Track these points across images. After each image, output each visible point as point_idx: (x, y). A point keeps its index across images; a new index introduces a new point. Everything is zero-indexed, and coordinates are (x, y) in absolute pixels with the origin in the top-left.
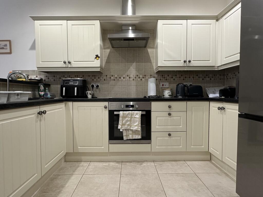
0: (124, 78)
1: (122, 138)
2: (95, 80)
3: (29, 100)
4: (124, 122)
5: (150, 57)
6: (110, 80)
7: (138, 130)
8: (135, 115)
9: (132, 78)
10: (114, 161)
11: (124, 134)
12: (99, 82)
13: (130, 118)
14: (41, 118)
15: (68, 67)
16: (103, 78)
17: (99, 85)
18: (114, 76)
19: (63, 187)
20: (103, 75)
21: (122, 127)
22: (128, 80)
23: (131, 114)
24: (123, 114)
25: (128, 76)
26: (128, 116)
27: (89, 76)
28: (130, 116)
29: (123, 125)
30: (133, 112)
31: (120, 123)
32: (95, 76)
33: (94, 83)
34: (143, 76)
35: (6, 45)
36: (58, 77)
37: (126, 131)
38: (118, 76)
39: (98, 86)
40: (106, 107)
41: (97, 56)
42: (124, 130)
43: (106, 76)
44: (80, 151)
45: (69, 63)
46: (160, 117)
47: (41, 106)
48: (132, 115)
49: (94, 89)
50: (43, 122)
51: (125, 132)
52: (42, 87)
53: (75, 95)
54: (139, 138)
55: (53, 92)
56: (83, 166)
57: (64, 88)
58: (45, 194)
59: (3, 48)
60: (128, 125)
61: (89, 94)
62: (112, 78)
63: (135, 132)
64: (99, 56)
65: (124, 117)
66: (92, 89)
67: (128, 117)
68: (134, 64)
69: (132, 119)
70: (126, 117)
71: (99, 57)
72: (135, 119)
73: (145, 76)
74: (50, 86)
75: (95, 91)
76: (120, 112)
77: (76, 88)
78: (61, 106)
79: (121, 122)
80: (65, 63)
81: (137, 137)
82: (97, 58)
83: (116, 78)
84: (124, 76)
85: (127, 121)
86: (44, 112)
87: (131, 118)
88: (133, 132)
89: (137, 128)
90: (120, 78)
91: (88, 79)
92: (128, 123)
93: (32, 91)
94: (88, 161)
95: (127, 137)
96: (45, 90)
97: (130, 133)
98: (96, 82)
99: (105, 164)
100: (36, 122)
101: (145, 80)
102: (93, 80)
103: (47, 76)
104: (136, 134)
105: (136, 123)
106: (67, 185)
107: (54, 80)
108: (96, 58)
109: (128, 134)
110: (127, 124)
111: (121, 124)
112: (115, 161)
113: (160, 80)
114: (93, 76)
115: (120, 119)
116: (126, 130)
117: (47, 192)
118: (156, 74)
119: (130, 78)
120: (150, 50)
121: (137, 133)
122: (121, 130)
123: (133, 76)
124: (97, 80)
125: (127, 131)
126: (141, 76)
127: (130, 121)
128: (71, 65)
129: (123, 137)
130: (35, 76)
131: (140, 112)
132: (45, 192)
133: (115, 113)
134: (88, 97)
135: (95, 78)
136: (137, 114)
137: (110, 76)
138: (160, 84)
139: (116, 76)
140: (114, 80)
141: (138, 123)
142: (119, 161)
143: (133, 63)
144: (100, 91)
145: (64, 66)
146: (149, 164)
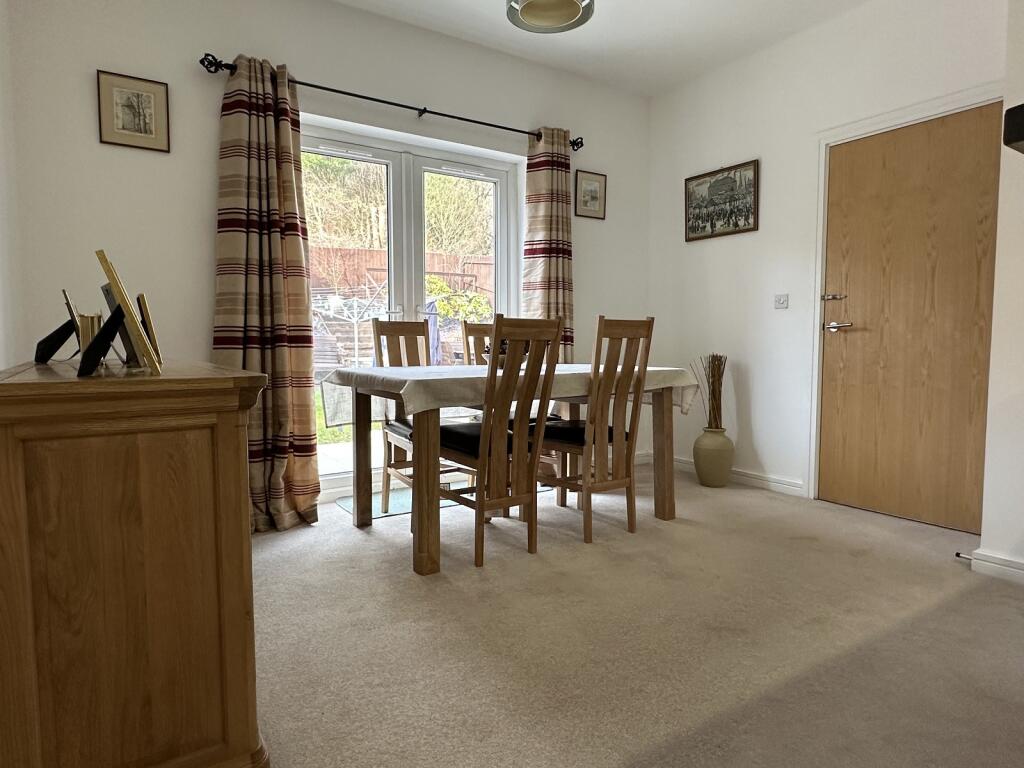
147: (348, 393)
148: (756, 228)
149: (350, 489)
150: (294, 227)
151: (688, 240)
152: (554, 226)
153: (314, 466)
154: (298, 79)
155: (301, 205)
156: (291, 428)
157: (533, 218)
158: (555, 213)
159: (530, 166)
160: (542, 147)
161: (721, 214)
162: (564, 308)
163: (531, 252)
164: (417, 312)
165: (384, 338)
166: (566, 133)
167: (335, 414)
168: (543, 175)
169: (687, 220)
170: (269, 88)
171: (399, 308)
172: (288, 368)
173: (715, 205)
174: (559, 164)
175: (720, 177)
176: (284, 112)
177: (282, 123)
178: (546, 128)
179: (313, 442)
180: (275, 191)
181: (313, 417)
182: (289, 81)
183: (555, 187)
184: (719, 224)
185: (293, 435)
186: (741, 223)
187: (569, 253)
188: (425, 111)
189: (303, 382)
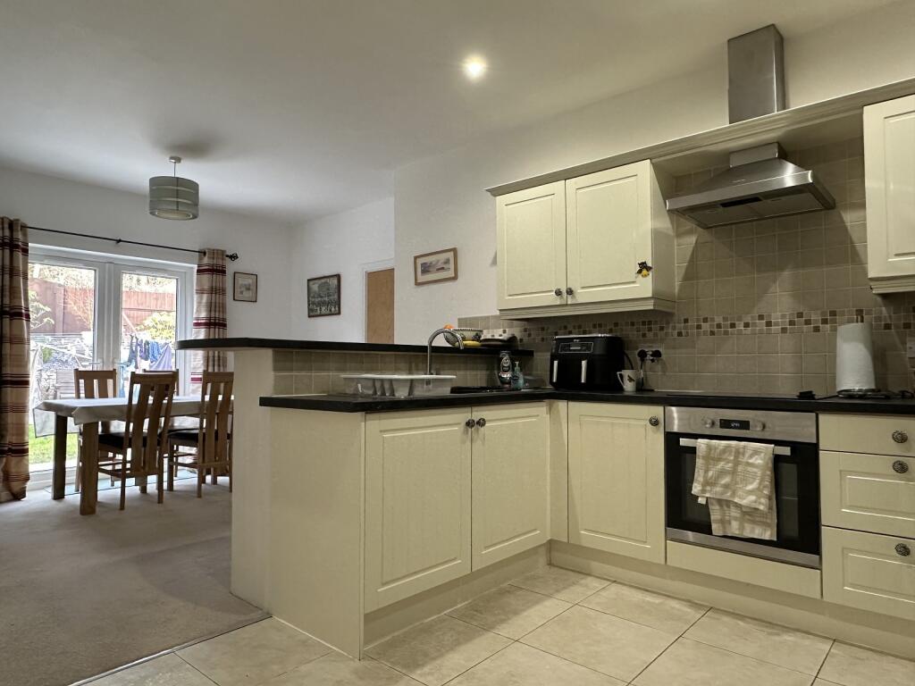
0: (747, 325)
1: (705, 528)
2: (650, 335)
3: (451, 392)
4: (710, 473)
5: (852, 242)
6: (698, 334)
7: (757, 507)
8: (751, 457)
9: (777, 324)
10: (683, 600)
11: (715, 515)
12: (662, 340)
13: (730, 465)
14: (475, 436)
15: (567, 305)
16: (674, 328)
17: (661, 350)
18: (713, 320)
19: (516, 613)
20: (676, 318)
21: (703, 491)
22: (761, 332)
23: (734, 450)
24: (709, 447)
25: (761, 317)
26: (724, 457)
27: (633, 324)
28: (732, 458)
29: (706, 483)
30: (743, 443)
31: (699, 476)
32: (650, 323)
33: (646, 345)
34: (823, 313)
35: (447, 262)
36: (552, 329)
37: (721, 506)
38: (725, 319)
39: (657, 354)
40: (655, 423)
41: (643, 266)
42: (714, 502)
43: (686, 321)
44: (585, 543)
45: (570, 292)
46: (857, 473)
47: (475, 409)
48: (738, 453)
49: (648, 363)
50: (478, 445)
51: (717, 507)
52: (506, 361)
53: (583, 381)
54: (767, 539)
55: (539, 372)
56: (586, 586)
57: (556, 363)
58: (475, 613)
59: (443, 268)
60: (726, 486)
61: (626, 378)
62: (706, 327)
63: (750, 514)
64: (650, 264)
65: (711, 458)
66: (639, 363)
67: (724, 460)
68: (786, 273)
69: (740, 468)
70: (719, 460)
71: (649, 269)
72: (749, 469)
73: (833, 313)
74: (533, 355)
75: (651, 369)
76: (699, 440)
77: (584, 363)
78: (538, 411)
79: (702, 473)
80: (558, 293)
81: (757, 531)
82: (644, 272)
83: (719, 326)
84: (748, 319)
85: (722, 473)
86: (481, 423)
87: (736, 463)
88: (744, 513)
89: (755, 502)
90: (733, 326)
91: (630, 333)
92: (726, 480)
93: (487, 370)
94: (608, 580)
95: (724, 528)
96: (512, 368)
97: (733, 514)
98: (653, 341)
99: (649, 598)
100: (463, 442)
101: (831, 331)
102: (644, 335)
103: (525, 330)
104: (754, 522)
105: (752, 483)
106: (525, 614)
107: (543, 339)
108: (640, 272)
109: (727, 518)
110: (723, 482)
111: (701, 479)
112: (689, 601)
113: (907, 326)
114: (644, 323)
115: (699, 462)
116: (720, 501)
117: (481, 613)
118: (885, 306)
119: (769, 324)
120: (849, 218)
121: (758, 519)
122: (701, 501)
123: (783, 316)
124: (656, 335)
125: (725, 508)
126: (816, 317)
127: (734, 472)
128: (574, 297)
129: (711, 526)
130: (500, 331)
131: (767, 448)
132: (476, 611)
133: (683, 442)
134: (625, 387)
135: (650, 330)
136: (756, 452)
137: (698, 320)
138: (904, 343)
139: (718, 320)
140: (712, 333)
141: (760, 484)
142: (701, 605)
143: (782, 269)
144: (664, 370)
145: (558, 303)
146: (807, 642)
147: (52, 415)
148: (339, 313)
149: (51, 481)
150: (20, 314)
151: (309, 317)
152: (213, 308)
153: (26, 462)
154: (29, 225)
155: (26, 300)
156: (10, 438)
157: (199, 303)
158: (213, 301)
159: (198, 271)
160: (206, 260)
161: (324, 303)
162: (219, 360)
163: (197, 325)
164: (113, 363)
165: (82, 381)
166: (223, 252)
167: (42, 429)
168: (206, 277)
169: (309, 305)
170: (7, 233)
171: (99, 361)
172: (9, 401)
173: (322, 297)
174: (218, 271)
175: (323, 281)
176: (18, 246)
177: (15, 253)
178: (209, 249)
179: (26, 447)
180: (7, 293)
181: (27, 430)
182: (22, 227)
183: (214, 285)
184: (323, 308)
185: (11, 443)
186: (333, 309)
187: (225, 325)
188: (120, 241)
189: (21, 409)
